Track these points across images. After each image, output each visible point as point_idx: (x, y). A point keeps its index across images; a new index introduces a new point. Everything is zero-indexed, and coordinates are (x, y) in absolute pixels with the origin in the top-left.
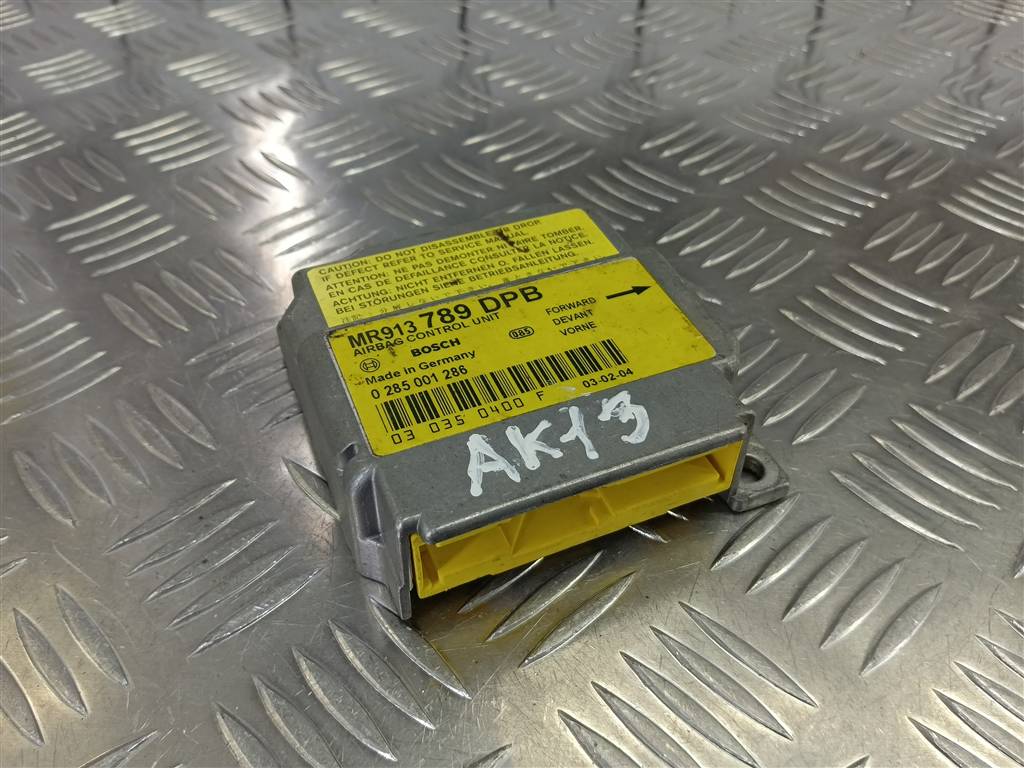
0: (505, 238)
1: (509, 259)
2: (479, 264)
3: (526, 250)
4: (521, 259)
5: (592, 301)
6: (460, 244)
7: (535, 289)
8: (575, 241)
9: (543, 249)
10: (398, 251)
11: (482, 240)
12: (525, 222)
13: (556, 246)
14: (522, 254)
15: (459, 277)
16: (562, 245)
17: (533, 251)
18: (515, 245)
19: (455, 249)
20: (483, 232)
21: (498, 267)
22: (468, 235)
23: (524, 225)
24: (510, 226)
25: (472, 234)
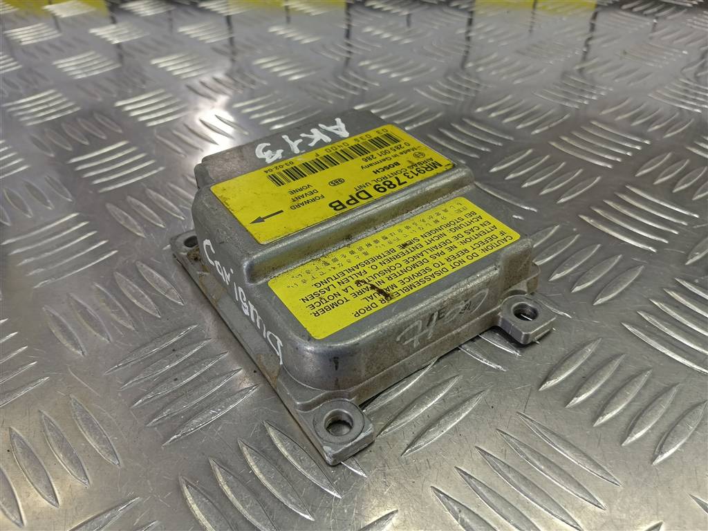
0: (380, 292)
1: (371, 272)
2: (393, 263)
3: (358, 283)
4: (360, 273)
5: (292, 208)
6: (417, 279)
7: (335, 209)
8: (317, 299)
9: (343, 287)
10: (465, 265)
11: (400, 286)
12: (368, 313)
13: (333, 291)
14: (360, 278)
15: (404, 251)
16: (328, 293)
17: (352, 283)
18: (369, 286)
19: (419, 274)
20: (403, 295)
21: (376, 263)
22: (415, 290)
23: (368, 308)
24: (381, 306)
25: (411, 291)
